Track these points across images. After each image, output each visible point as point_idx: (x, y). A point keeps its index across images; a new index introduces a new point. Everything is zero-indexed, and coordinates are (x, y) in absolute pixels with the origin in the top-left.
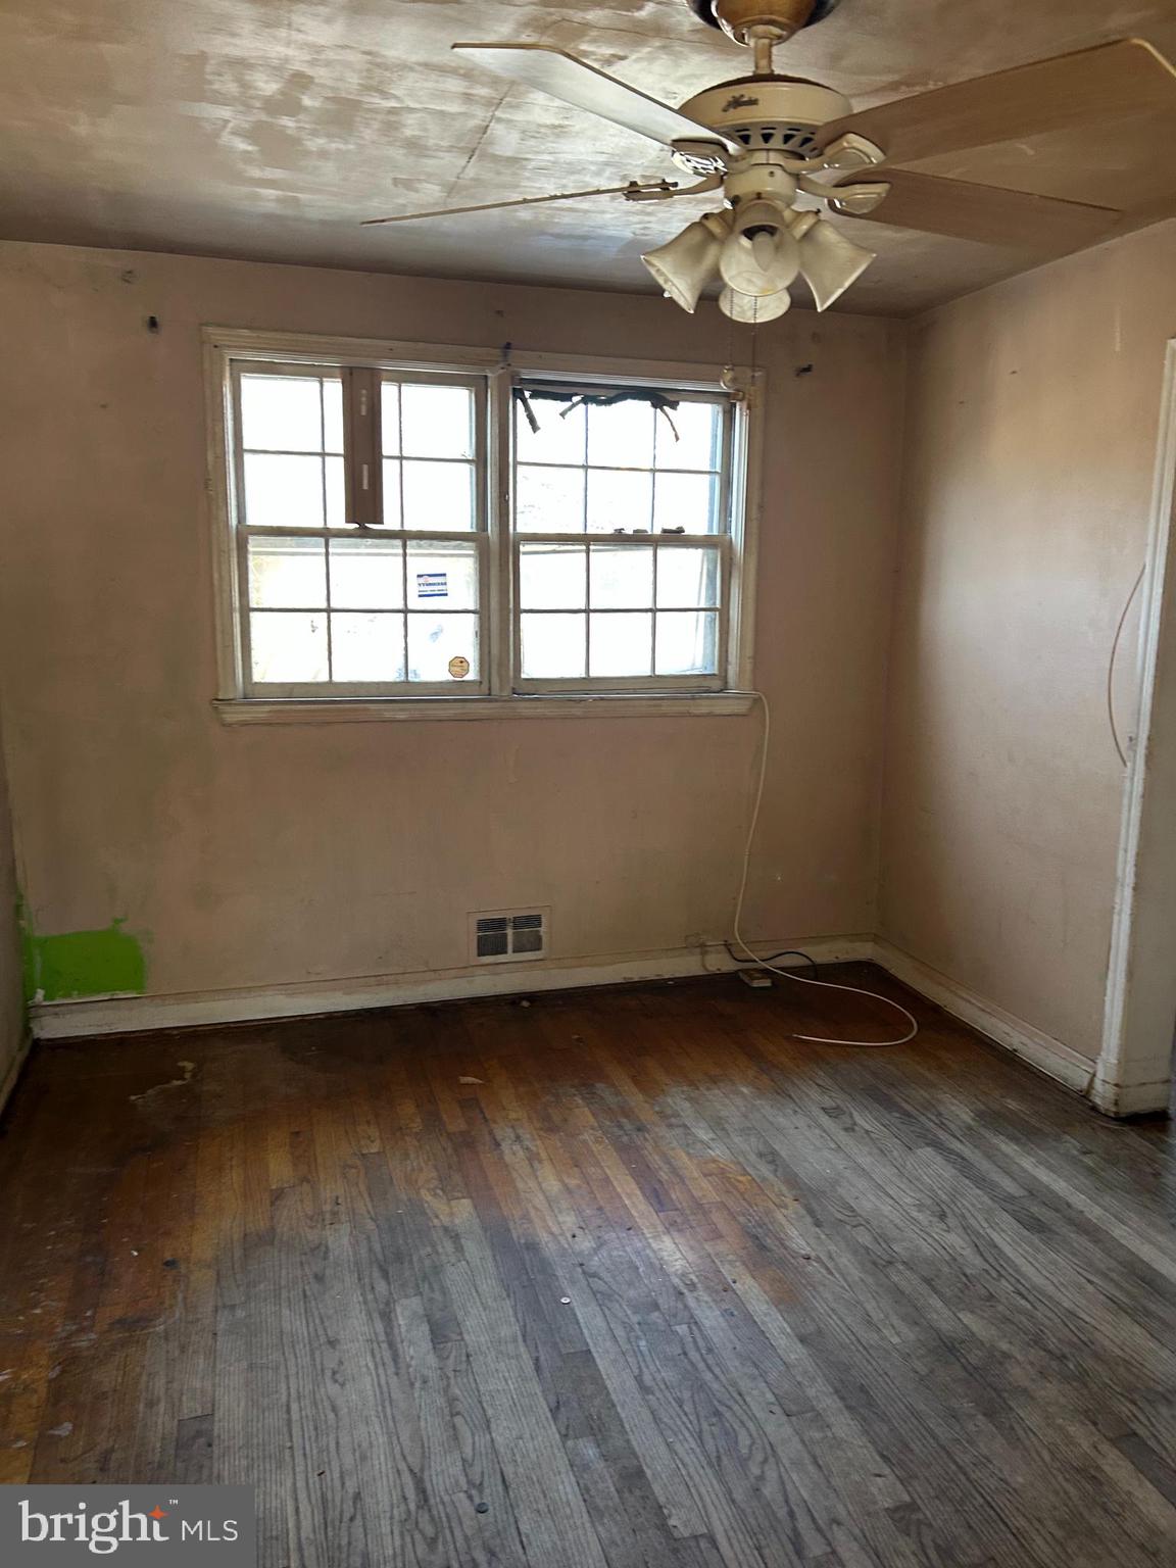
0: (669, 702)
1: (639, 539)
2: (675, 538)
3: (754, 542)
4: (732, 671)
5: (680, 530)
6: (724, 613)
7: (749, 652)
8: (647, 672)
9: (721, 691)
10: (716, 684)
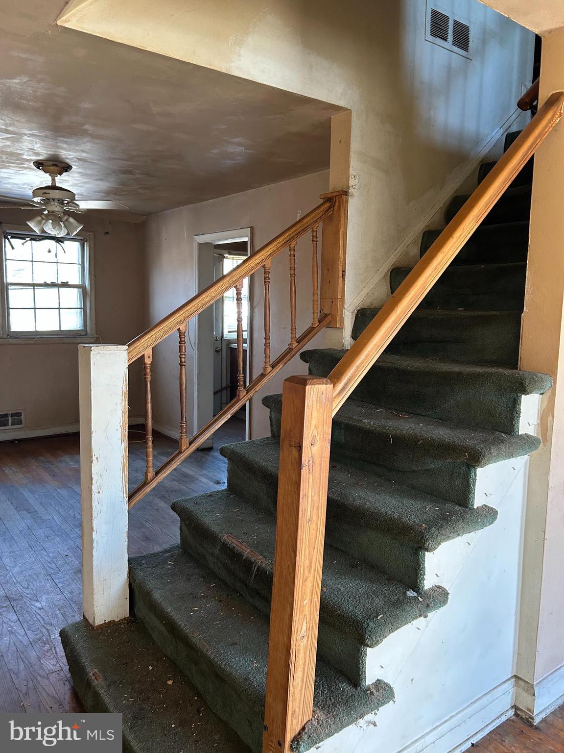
0: (66, 339)
1: (53, 285)
2: (65, 285)
3: (93, 286)
4: (88, 328)
5: (67, 282)
6: (84, 309)
7: (94, 322)
8: (58, 329)
9: (85, 335)
10: (84, 333)
